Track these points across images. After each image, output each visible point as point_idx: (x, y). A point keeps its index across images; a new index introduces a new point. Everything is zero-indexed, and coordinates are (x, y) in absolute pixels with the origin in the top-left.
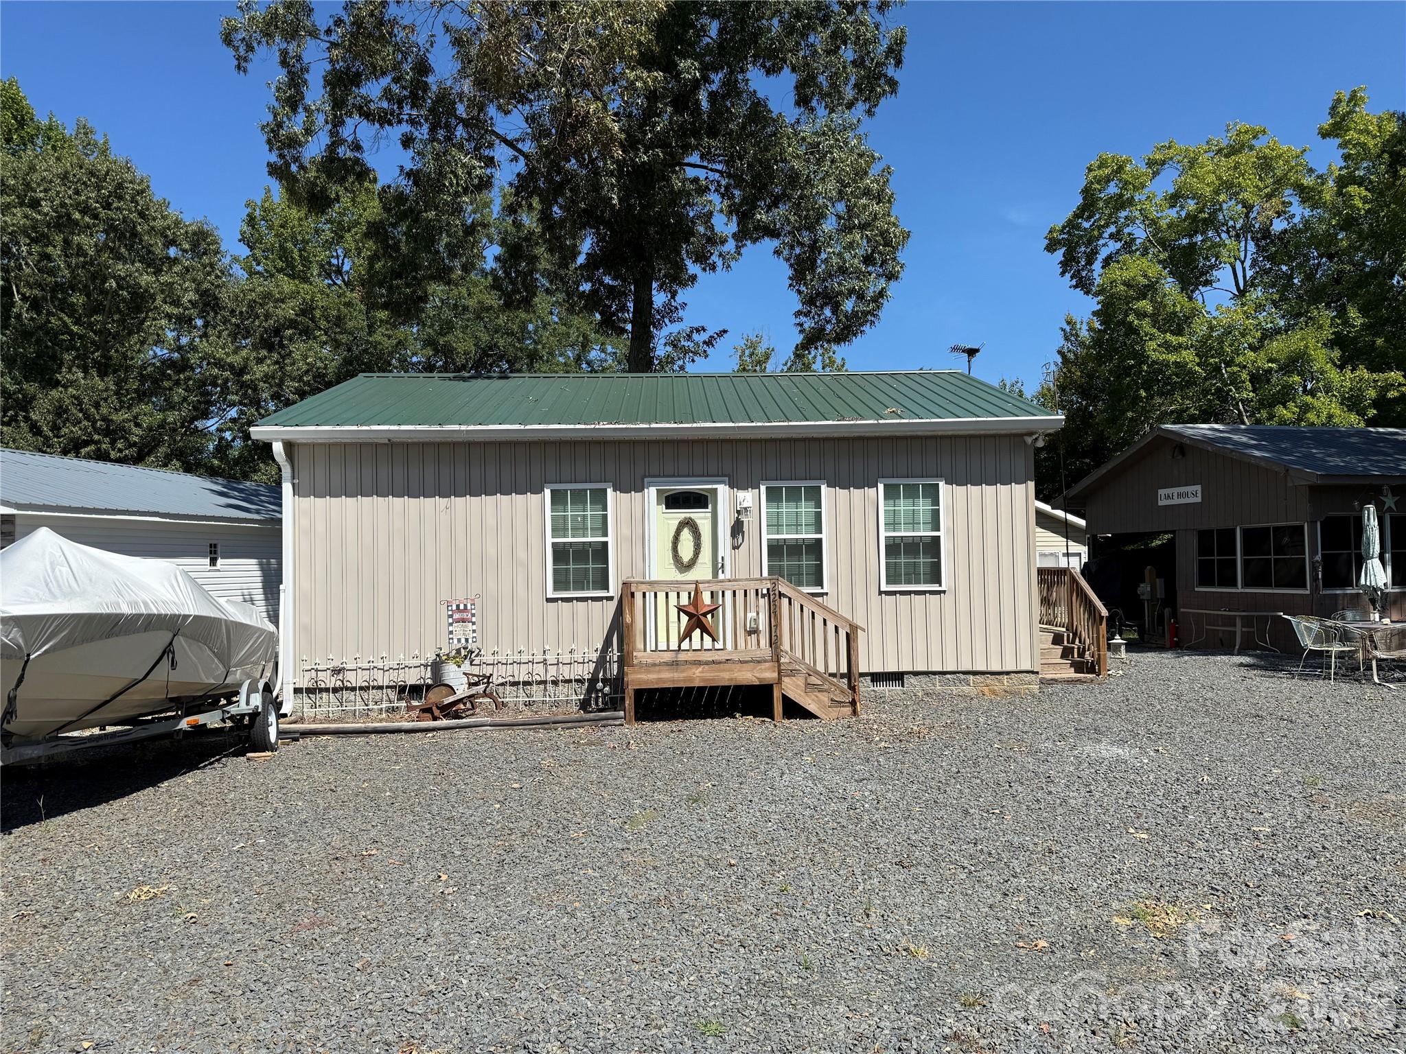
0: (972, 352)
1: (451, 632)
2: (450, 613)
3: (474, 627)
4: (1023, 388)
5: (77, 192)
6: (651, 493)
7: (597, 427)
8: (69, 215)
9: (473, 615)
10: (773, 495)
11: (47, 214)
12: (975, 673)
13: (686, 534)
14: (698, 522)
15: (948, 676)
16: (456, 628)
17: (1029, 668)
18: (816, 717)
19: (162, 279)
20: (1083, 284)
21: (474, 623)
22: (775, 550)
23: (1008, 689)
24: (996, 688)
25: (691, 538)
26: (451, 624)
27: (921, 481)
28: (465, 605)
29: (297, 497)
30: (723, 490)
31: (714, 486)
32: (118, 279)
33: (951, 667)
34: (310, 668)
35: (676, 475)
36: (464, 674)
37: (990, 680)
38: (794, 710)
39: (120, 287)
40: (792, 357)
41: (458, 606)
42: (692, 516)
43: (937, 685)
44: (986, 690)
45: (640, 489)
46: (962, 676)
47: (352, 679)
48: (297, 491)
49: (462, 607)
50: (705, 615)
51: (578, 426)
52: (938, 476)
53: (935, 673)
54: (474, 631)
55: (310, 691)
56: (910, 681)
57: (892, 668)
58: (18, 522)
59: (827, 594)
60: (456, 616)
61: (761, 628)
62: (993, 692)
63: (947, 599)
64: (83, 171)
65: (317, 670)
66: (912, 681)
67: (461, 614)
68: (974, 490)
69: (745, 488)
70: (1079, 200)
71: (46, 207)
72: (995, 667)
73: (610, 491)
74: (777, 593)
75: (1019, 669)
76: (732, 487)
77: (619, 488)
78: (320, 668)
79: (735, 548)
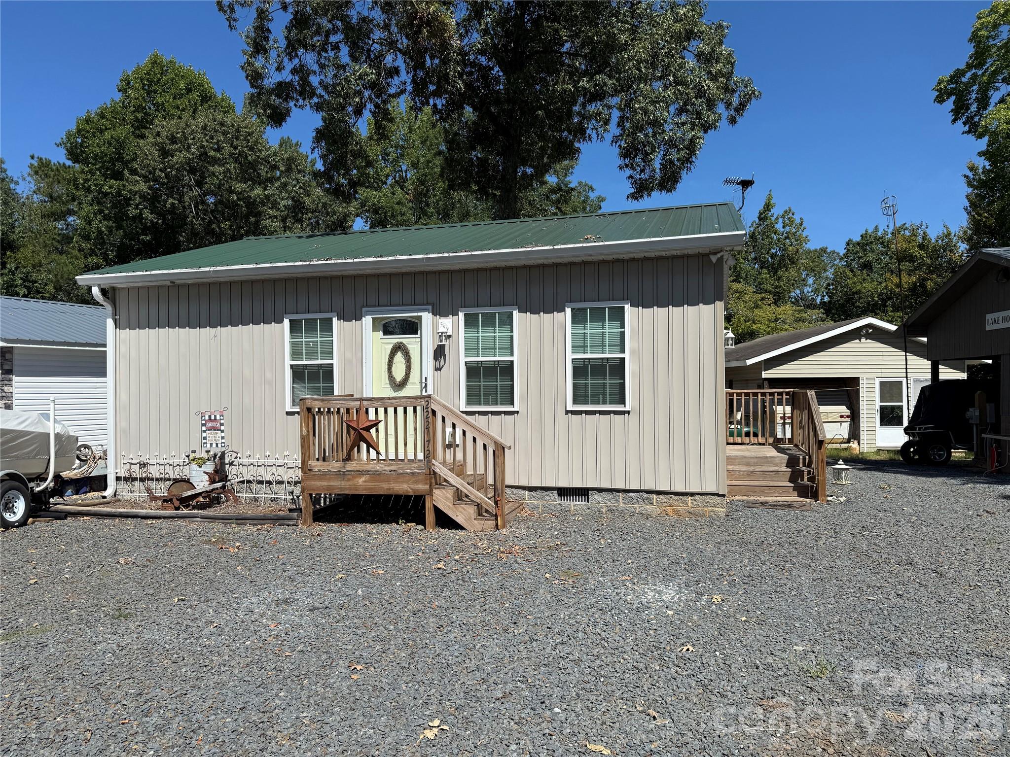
0: (746, 184)
1: (205, 438)
2: (203, 422)
3: (223, 435)
4: (927, 230)
5: (212, 138)
6: (368, 321)
7: (312, 263)
8: (206, 153)
9: (222, 424)
10: (470, 321)
11: (193, 154)
12: (658, 493)
13: (399, 357)
14: (409, 346)
15: (631, 494)
16: (208, 434)
17: (714, 490)
18: (462, 528)
19: (267, 192)
20: (973, 129)
21: (222, 431)
22: (473, 371)
23: (691, 510)
24: (679, 508)
25: (404, 361)
26: (205, 432)
27: (607, 305)
28: (215, 416)
29: (118, 329)
30: (427, 318)
31: (419, 314)
32: (238, 194)
33: (634, 486)
34: (126, 462)
35: (390, 305)
36: (205, 472)
37: (674, 500)
38: (445, 521)
39: (239, 199)
40: (757, 221)
41: (210, 417)
42: (404, 341)
43: (621, 502)
44: (669, 509)
45: (358, 318)
46: (645, 495)
47: (154, 472)
48: (117, 324)
49: (213, 418)
50: (368, 429)
51: (296, 264)
52: (626, 298)
53: (618, 491)
54: (223, 438)
55: (126, 479)
56: (595, 496)
57: (577, 484)
58: (15, 351)
59: (517, 412)
60: (209, 425)
61: (458, 443)
62: (676, 512)
63: (631, 419)
64: (216, 123)
65: (131, 464)
66: (596, 497)
67: (212, 424)
68: (661, 312)
69: (446, 315)
70: (971, 49)
71: (193, 149)
72: (679, 488)
73: (335, 320)
74: (430, 410)
75: (703, 491)
76: (434, 314)
77: (343, 317)
78: (133, 462)
79: (438, 369)
